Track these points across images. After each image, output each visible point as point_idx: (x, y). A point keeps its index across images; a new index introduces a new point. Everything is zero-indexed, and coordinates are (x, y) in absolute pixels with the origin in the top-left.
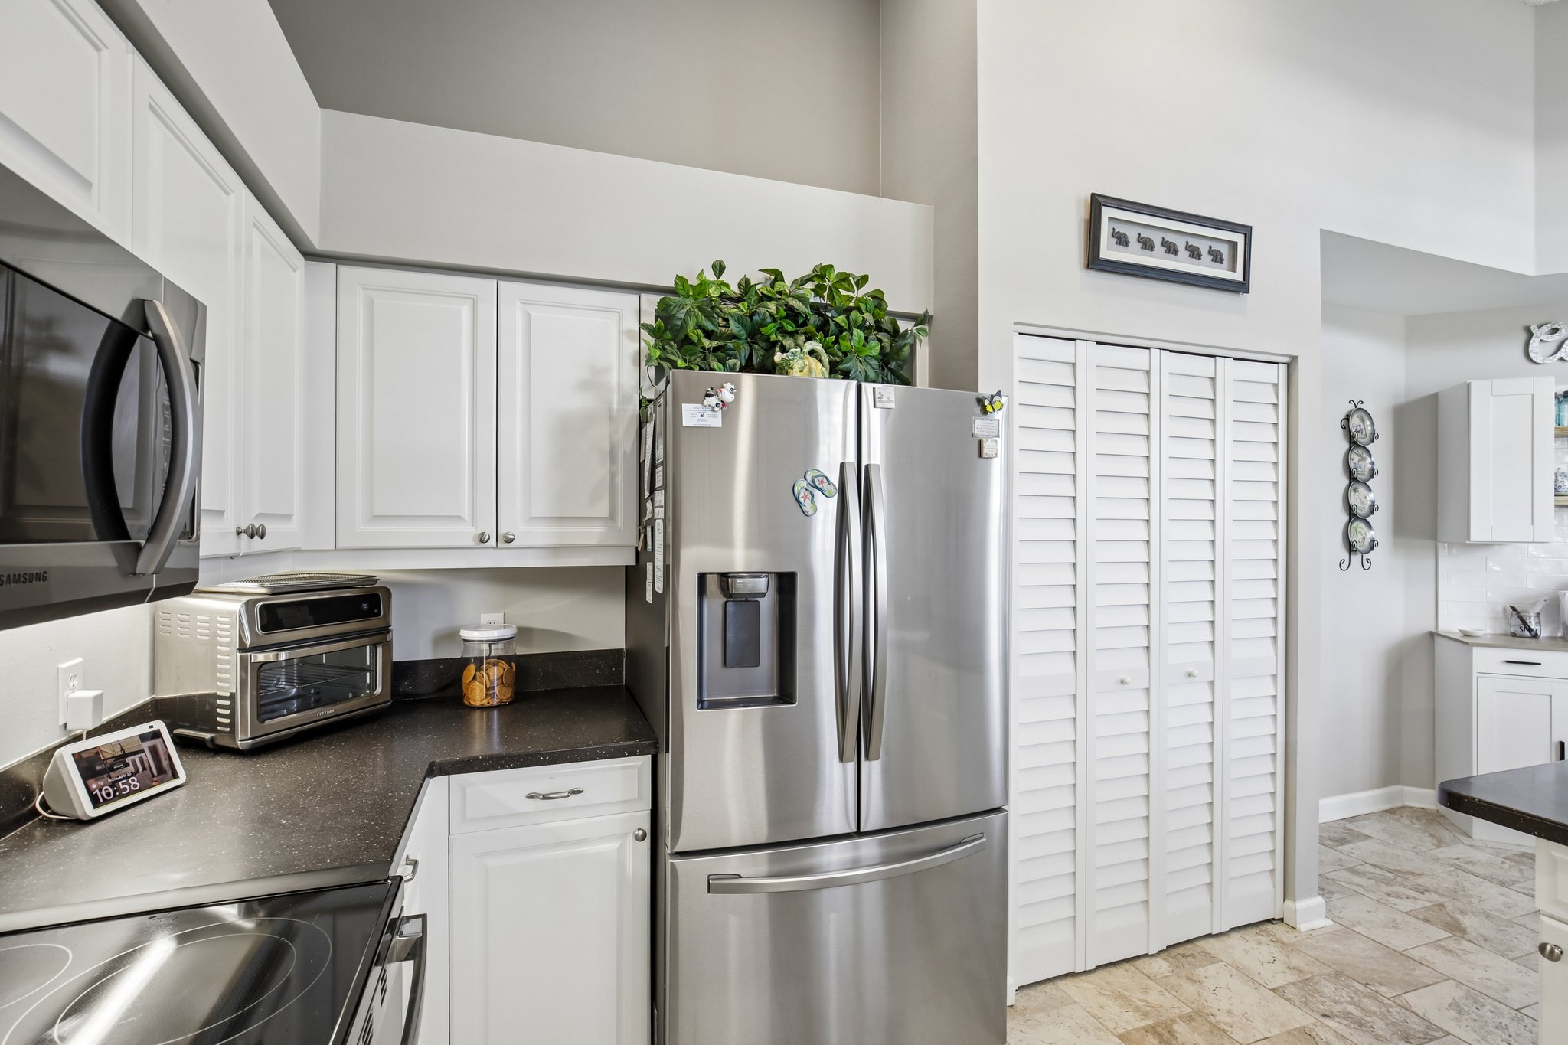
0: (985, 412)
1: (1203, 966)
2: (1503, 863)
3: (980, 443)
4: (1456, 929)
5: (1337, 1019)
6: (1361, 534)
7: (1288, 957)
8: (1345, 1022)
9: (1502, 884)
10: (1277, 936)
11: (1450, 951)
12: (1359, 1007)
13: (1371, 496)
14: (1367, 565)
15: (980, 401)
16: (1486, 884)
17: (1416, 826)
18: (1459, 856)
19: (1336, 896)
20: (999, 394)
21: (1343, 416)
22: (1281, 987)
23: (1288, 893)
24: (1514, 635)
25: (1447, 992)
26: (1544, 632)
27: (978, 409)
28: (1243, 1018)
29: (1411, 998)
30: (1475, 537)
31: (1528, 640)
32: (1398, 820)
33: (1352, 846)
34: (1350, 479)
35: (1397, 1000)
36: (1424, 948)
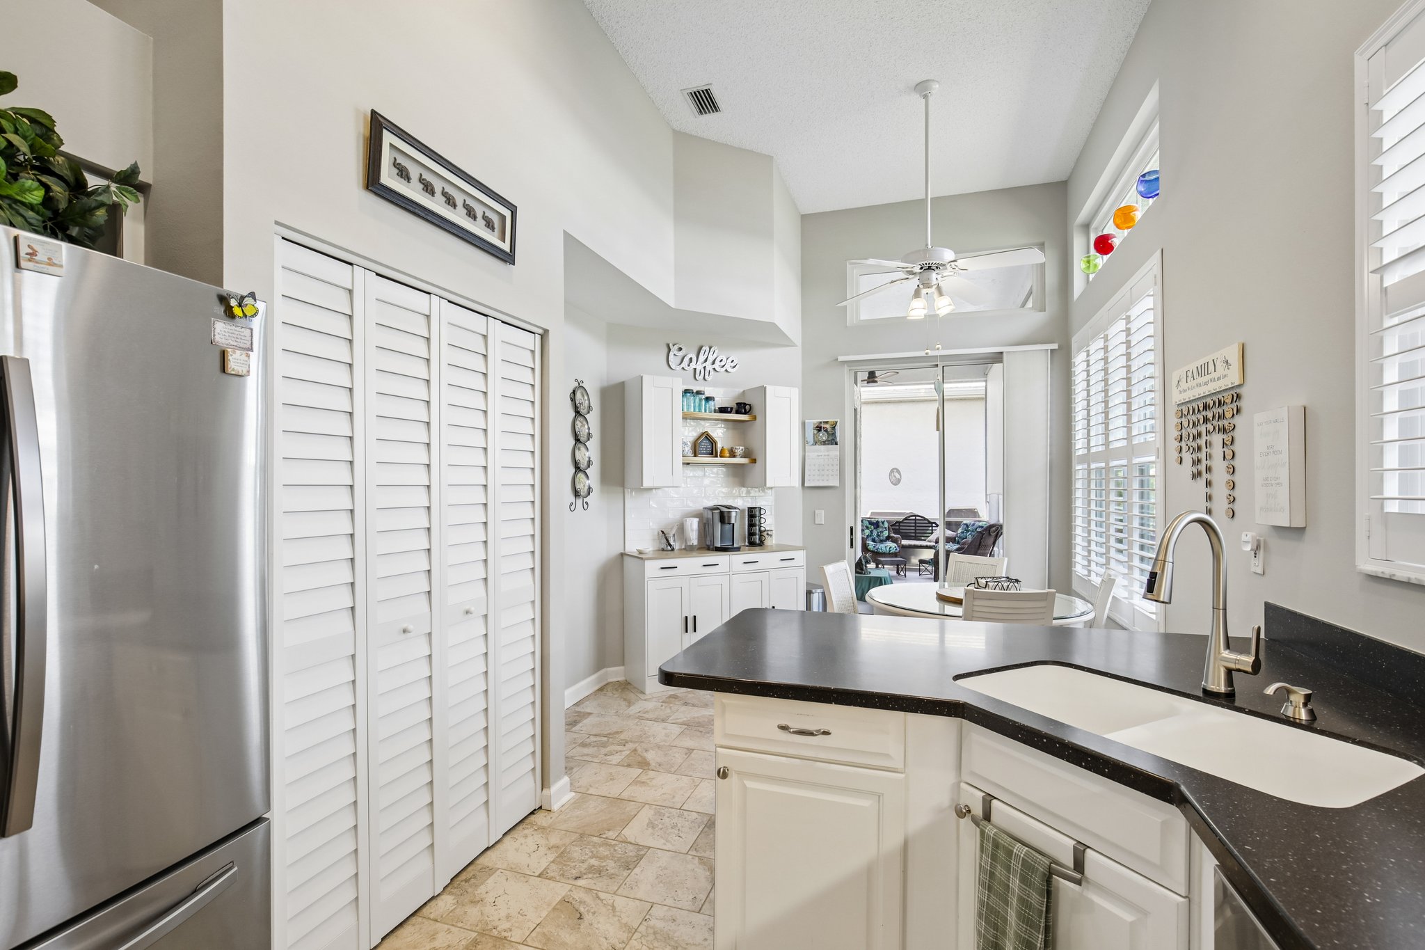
0: (230, 314)
1: (482, 883)
2: (662, 706)
3: (223, 354)
4: (644, 764)
5: (585, 877)
6: (583, 483)
7: (548, 839)
8: (590, 876)
9: (663, 721)
10: (539, 824)
11: (643, 783)
12: (598, 857)
13: (588, 454)
14: (586, 506)
15: (223, 299)
16: (656, 724)
17: (616, 696)
18: (640, 710)
19: (575, 770)
20: (252, 295)
21: (571, 391)
22: (545, 869)
23: (545, 783)
24: (663, 550)
25: (646, 814)
26: (677, 547)
27: (220, 310)
28: (519, 915)
29: (626, 832)
30: (646, 484)
31: (669, 552)
32: (605, 695)
33: (580, 725)
34: (576, 440)
35: (619, 839)
36: (630, 788)
